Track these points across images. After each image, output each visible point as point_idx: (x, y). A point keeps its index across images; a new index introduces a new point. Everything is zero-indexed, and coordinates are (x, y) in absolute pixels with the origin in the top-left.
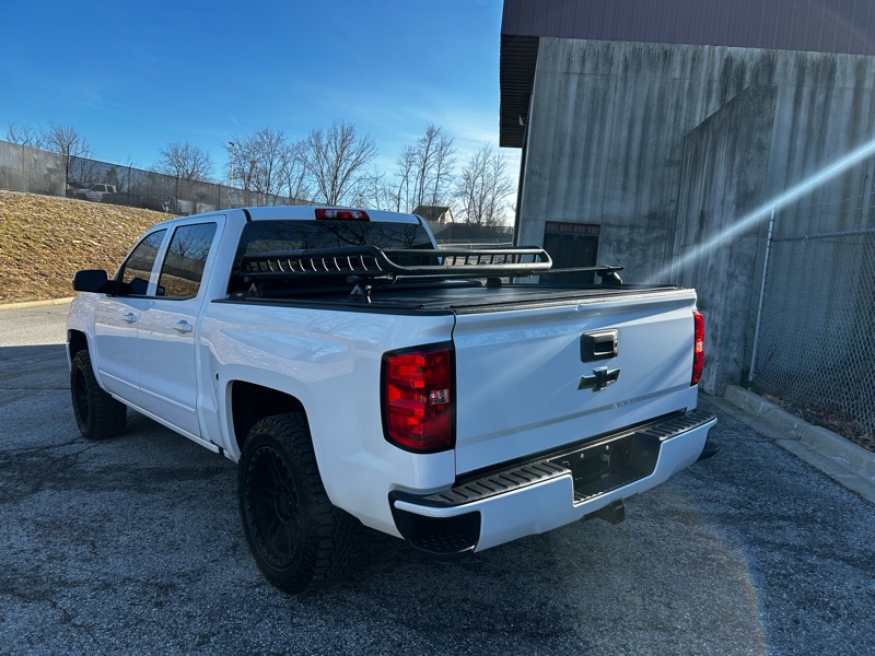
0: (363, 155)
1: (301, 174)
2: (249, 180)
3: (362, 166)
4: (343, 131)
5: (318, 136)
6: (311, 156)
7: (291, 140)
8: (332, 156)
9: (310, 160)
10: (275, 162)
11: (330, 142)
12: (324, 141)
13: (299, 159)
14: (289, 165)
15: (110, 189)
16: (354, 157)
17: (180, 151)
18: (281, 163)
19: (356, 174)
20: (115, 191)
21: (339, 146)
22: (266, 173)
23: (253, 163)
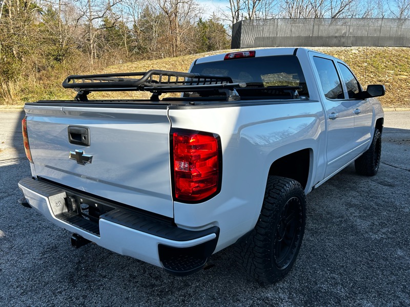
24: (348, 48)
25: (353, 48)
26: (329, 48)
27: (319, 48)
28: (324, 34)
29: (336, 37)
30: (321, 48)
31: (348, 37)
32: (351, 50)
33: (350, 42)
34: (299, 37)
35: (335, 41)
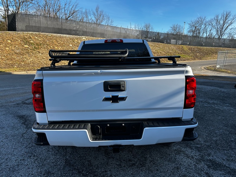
0: (233, 21)
1: (210, 29)
2: (194, 32)
3: (232, 25)
4: (226, 14)
5: (217, 17)
6: (214, 23)
7: (208, 19)
8: (222, 22)
9: (214, 25)
10: (202, 26)
11: (221, 18)
12: (220, 18)
13: (210, 25)
14: (207, 27)
15: (153, 38)
16: (230, 22)
17: (175, 26)
18: (204, 26)
19: (230, 27)
20: (154, 38)
21: (224, 19)
22: (199, 30)
23: (196, 27)
24: (81, 37)
25: (83, 37)
26: (71, 36)
27: (66, 35)
28: (68, 28)
29: (74, 30)
30: (67, 35)
31: (79, 31)
32: (82, 38)
33: (81, 33)
34: (54, 28)
35: (73, 32)
